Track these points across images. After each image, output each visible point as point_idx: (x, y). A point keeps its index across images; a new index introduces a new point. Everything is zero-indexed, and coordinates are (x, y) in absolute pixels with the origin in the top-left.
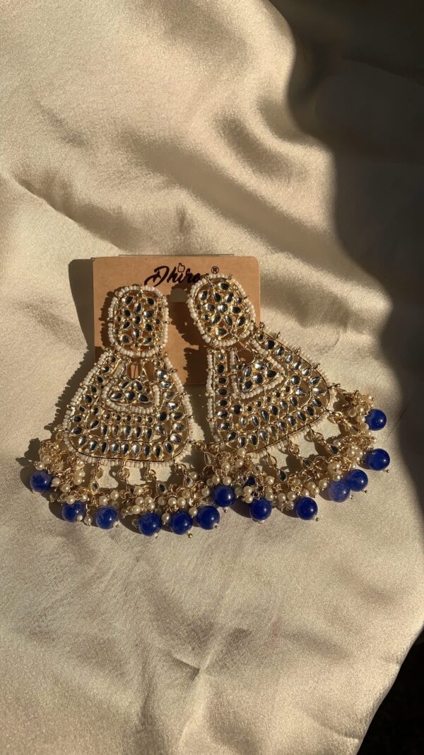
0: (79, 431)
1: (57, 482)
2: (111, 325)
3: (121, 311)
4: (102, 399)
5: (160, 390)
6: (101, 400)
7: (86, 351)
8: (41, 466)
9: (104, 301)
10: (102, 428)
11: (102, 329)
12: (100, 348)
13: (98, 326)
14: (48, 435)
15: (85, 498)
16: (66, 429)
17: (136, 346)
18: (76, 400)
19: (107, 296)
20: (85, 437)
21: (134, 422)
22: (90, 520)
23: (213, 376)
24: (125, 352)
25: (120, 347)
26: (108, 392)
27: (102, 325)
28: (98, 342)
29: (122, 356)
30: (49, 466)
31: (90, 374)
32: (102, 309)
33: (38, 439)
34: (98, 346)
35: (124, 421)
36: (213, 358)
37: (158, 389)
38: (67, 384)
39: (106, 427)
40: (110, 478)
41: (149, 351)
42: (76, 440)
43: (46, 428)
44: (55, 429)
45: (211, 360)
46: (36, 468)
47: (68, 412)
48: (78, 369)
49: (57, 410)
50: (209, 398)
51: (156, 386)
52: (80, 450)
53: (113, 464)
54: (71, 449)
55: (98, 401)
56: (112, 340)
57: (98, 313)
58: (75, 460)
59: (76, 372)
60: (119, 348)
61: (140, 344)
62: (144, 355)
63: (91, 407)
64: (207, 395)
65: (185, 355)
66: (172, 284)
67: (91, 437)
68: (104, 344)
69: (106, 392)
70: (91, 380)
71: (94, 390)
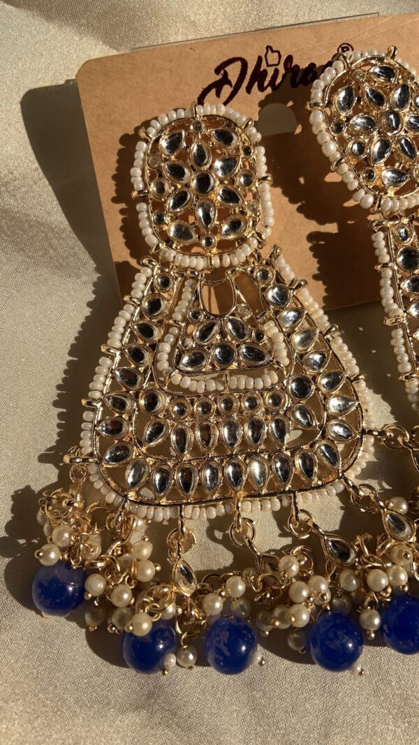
0: (121, 455)
1: (97, 585)
2: (142, 207)
3: (159, 170)
4: (160, 373)
5: (281, 331)
6: (156, 375)
7: (95, 276)
8: (53, 555)
9: (115, 158)
10: (173, 438)
11: (123, 220)
12: (126, 263)
13: (113, 217)
14: (50, 474)
15: (171, 609)
16: (91, 455)
17: (209, 243)
18: (100, 386)
19: (120, 147)
20: (138, 466)
21: (241, 411)
22: (191, 657)
23: (393, 279)
24: (188, 261)
25: (173, 253)
26: (170, 354)
27: (122, 212)
28: (120, 251)
29: (182, 271)
30: (71, 550)
31: (120, 323)
32: (114, 177)
33: (28, 488)
34: (120, 260)
35: (218, 413)
36: (386, 239)
37: (276, 330)
38: (70, 354)
39: (182, 435)
40: (212, 544)
41: (239, 251)
42: (118, 475)
43: (43, 459)
44: (67, 459)
45: (383, 243)
46: (42, 561)
47: (87, 415)
48: (87, 318)
49: (60, 416)
50: (396, 327)
51: (272, 324)
52: (132, 495)
53: (214, 513)
54: (111, 497)
55: (151, 379)
56: (152, 240)
57: (107, 188)
58: (127, 522)
59: (83, 325)
60: (171, 254)
61: (216, 239)
62: (227, 260)
63: (137, 396)
64: (388, 322)
65: (311, 249)
66: (258, 95)
67: (150, 461)
68: (132, 255)
69: (166, 357)
70: (123, 335)
71: (137, 355)
